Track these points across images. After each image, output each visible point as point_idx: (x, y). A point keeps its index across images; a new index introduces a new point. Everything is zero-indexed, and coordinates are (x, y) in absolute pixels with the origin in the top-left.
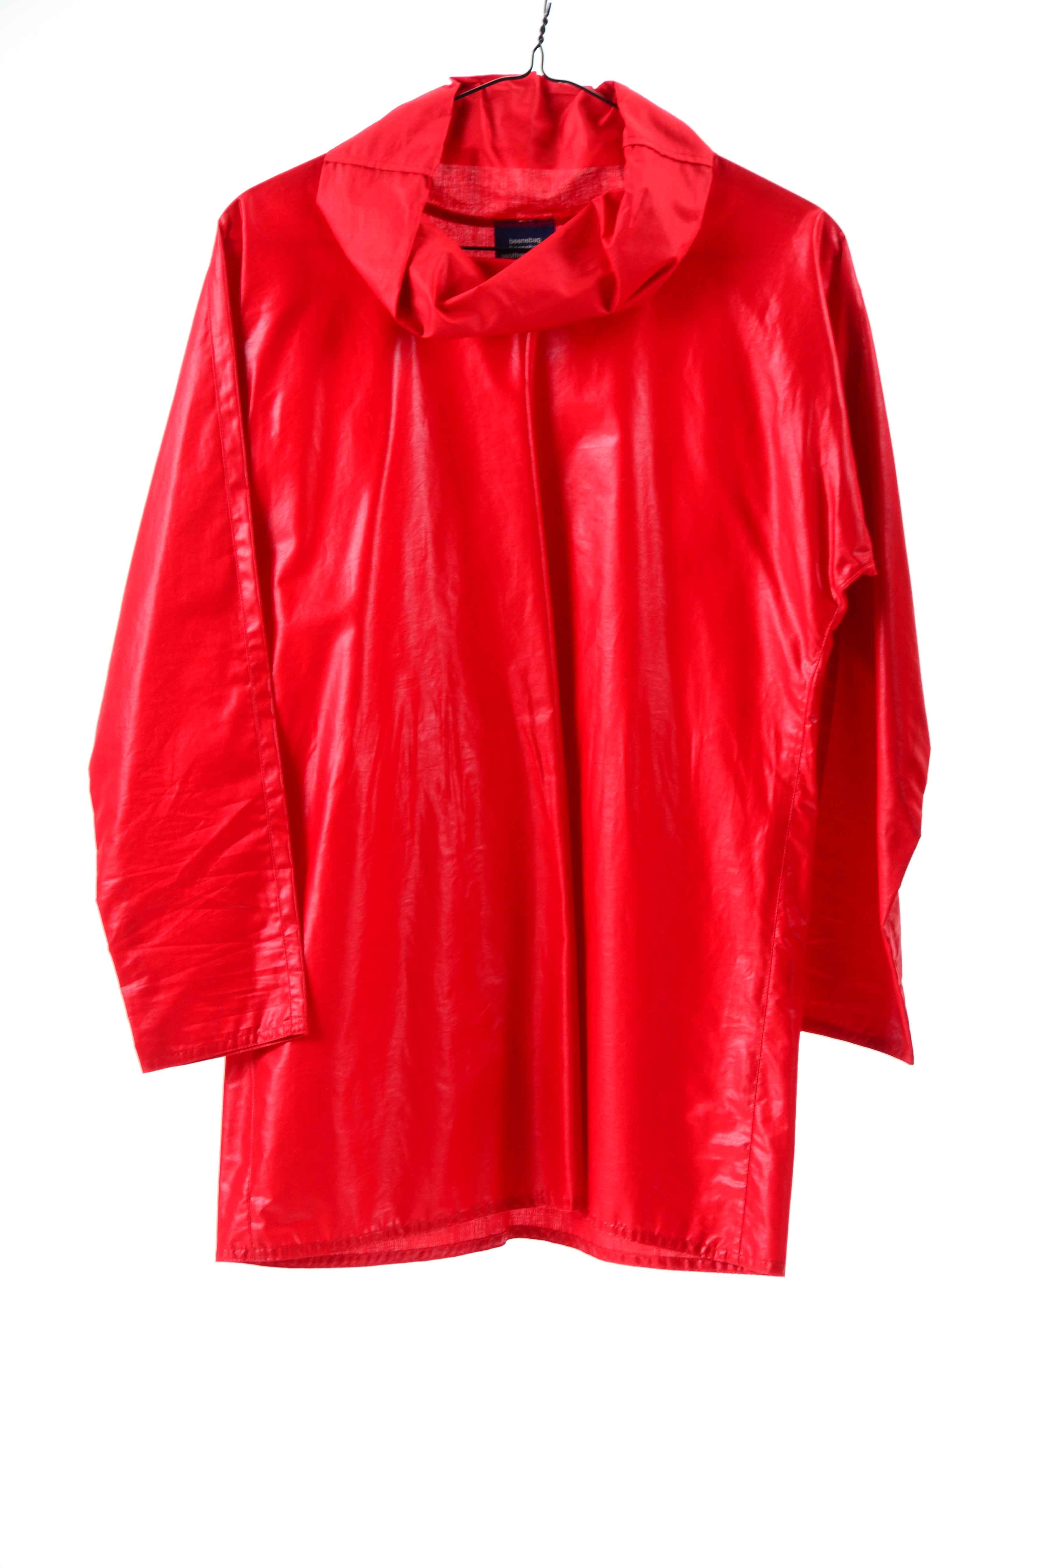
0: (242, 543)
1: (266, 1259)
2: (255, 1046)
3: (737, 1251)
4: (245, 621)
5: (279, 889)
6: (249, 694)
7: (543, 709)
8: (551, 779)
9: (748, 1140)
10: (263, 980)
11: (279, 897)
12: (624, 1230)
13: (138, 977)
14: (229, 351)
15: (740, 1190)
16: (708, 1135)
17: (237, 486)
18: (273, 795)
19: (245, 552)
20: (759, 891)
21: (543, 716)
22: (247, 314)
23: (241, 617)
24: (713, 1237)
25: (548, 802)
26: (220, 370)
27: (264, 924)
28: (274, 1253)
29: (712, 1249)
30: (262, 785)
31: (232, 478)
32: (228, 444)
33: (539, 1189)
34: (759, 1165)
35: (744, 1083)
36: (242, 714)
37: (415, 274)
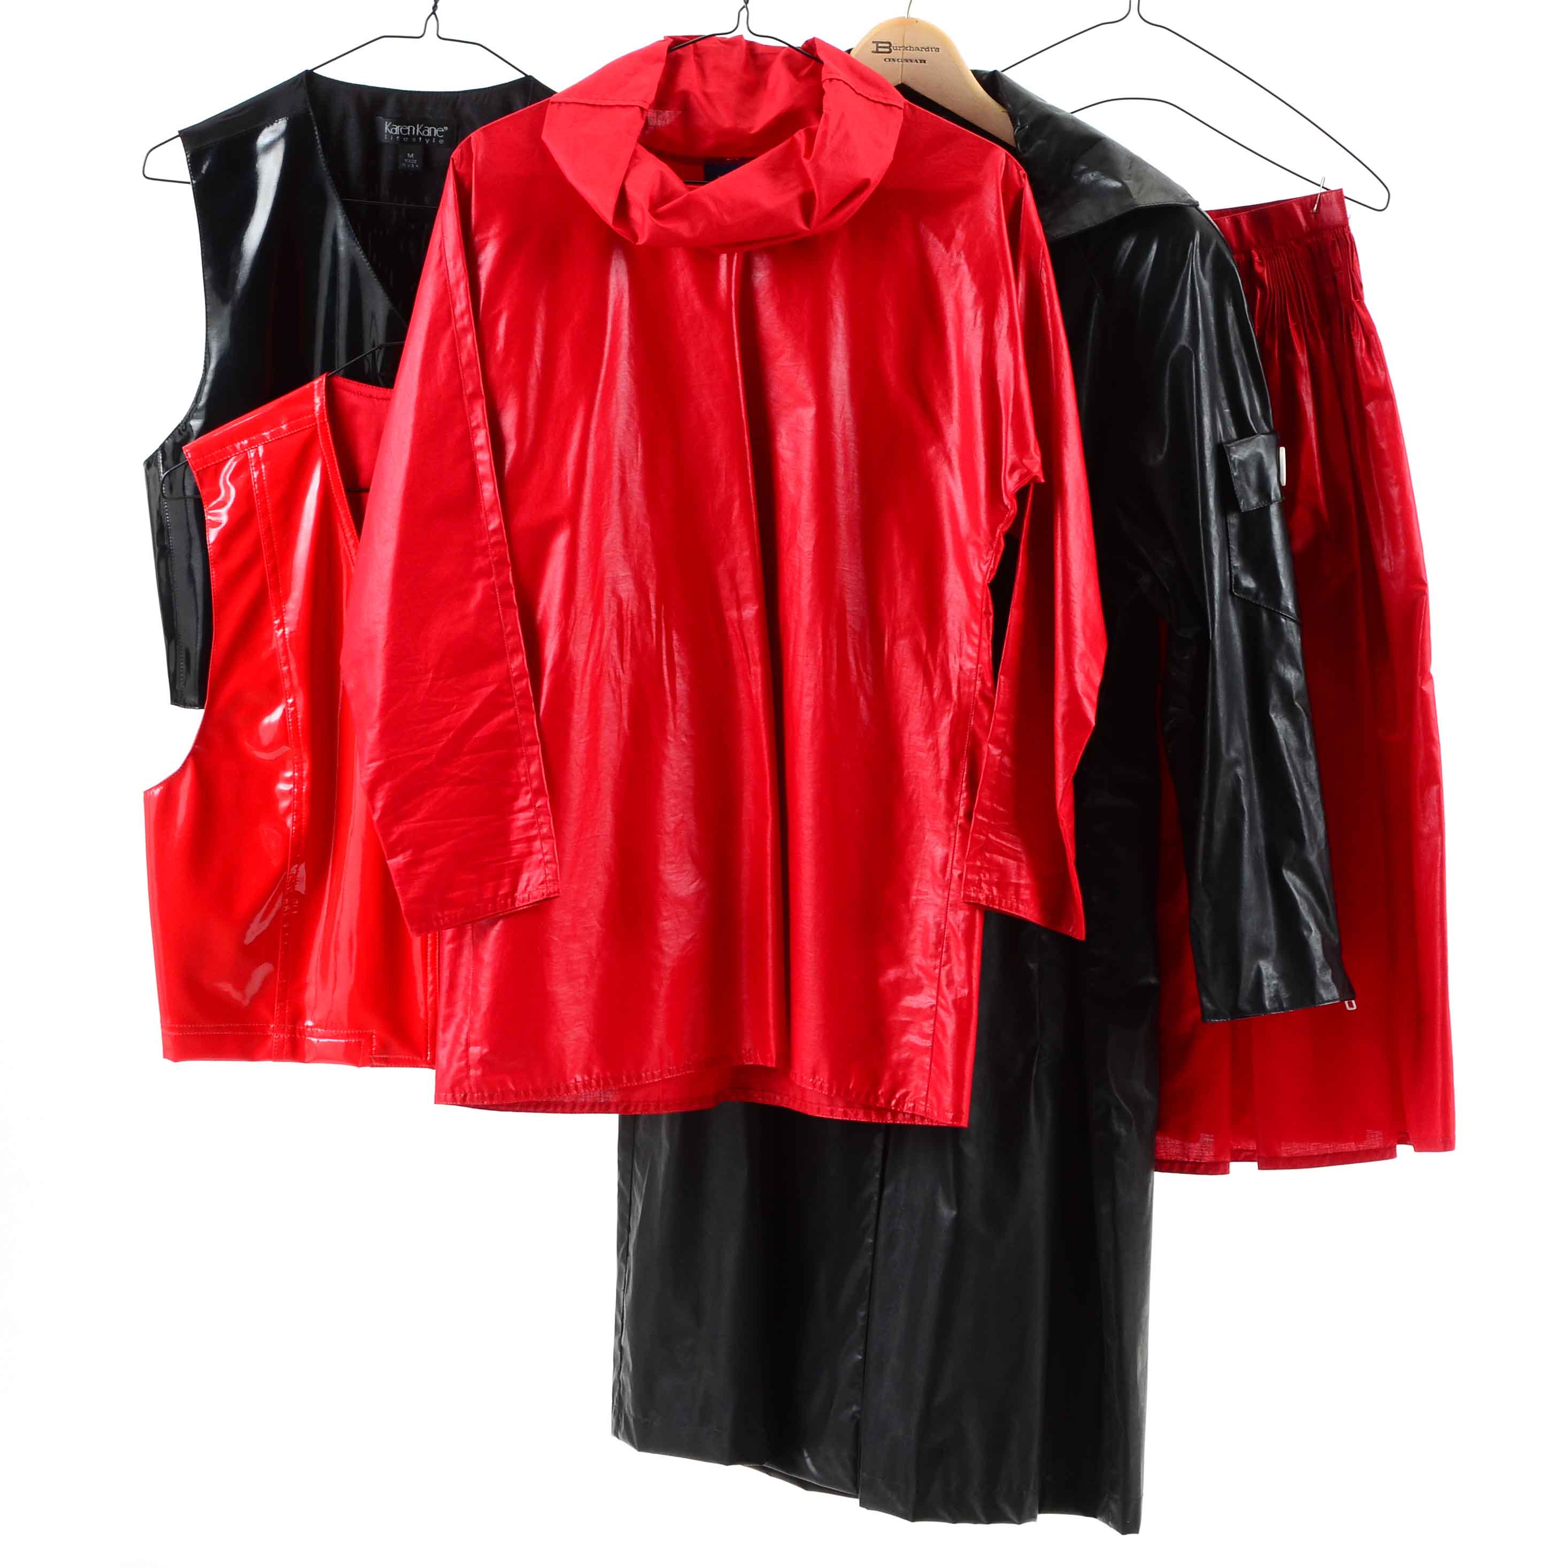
0: (481, 448)
1: (483, 1102)
2: (513, 909)
3: (924, 1103)
4: (487, 520)
5: (529, 764)
6: (492, 587)
7: (749, 605)
8: (757, 670)
9: (934, 1002)
10: (519, 848)
11: (529, 772)
12: (821, 1084)
13: (403, 851)
14: (463, 272)
15: (926, 1049)
16: (899, 998)
17: (474, 396)
18: (519, 678)
19: (484, 456)
20: (944, 773)
21: (750, 612)
22: (476, 239)
23: (483, 515)
24: (903, 1091)
25: (754, 691)
26: (455, 291)
27: (516, 798)
28: (491, 1097)
29: (902, 1102)
30: (508, 669)
31: (470, 389)
32: (464, 358)
33: (748, 1048)
34: (943, 1025)
35: (931, 950)
36: (488, 604)
37: (630, 190)
